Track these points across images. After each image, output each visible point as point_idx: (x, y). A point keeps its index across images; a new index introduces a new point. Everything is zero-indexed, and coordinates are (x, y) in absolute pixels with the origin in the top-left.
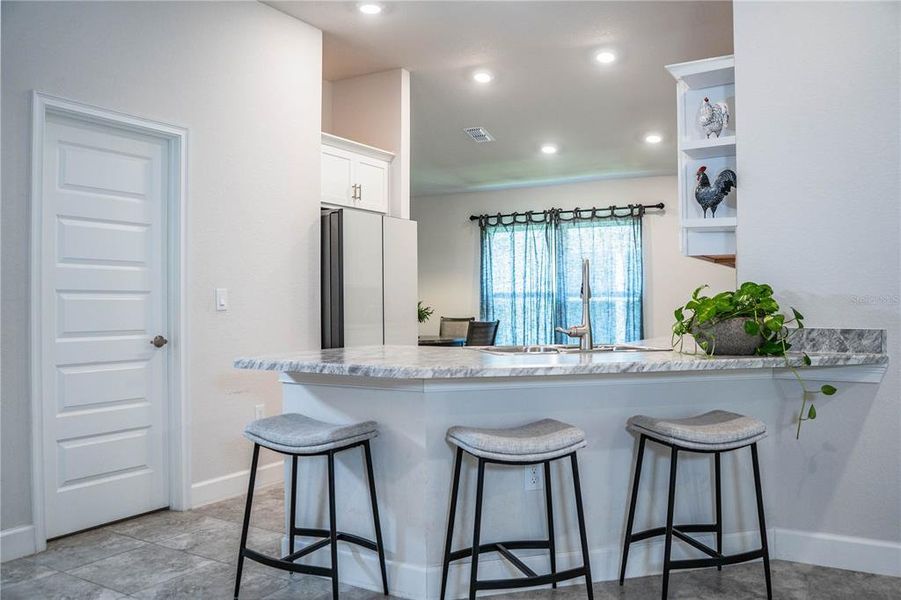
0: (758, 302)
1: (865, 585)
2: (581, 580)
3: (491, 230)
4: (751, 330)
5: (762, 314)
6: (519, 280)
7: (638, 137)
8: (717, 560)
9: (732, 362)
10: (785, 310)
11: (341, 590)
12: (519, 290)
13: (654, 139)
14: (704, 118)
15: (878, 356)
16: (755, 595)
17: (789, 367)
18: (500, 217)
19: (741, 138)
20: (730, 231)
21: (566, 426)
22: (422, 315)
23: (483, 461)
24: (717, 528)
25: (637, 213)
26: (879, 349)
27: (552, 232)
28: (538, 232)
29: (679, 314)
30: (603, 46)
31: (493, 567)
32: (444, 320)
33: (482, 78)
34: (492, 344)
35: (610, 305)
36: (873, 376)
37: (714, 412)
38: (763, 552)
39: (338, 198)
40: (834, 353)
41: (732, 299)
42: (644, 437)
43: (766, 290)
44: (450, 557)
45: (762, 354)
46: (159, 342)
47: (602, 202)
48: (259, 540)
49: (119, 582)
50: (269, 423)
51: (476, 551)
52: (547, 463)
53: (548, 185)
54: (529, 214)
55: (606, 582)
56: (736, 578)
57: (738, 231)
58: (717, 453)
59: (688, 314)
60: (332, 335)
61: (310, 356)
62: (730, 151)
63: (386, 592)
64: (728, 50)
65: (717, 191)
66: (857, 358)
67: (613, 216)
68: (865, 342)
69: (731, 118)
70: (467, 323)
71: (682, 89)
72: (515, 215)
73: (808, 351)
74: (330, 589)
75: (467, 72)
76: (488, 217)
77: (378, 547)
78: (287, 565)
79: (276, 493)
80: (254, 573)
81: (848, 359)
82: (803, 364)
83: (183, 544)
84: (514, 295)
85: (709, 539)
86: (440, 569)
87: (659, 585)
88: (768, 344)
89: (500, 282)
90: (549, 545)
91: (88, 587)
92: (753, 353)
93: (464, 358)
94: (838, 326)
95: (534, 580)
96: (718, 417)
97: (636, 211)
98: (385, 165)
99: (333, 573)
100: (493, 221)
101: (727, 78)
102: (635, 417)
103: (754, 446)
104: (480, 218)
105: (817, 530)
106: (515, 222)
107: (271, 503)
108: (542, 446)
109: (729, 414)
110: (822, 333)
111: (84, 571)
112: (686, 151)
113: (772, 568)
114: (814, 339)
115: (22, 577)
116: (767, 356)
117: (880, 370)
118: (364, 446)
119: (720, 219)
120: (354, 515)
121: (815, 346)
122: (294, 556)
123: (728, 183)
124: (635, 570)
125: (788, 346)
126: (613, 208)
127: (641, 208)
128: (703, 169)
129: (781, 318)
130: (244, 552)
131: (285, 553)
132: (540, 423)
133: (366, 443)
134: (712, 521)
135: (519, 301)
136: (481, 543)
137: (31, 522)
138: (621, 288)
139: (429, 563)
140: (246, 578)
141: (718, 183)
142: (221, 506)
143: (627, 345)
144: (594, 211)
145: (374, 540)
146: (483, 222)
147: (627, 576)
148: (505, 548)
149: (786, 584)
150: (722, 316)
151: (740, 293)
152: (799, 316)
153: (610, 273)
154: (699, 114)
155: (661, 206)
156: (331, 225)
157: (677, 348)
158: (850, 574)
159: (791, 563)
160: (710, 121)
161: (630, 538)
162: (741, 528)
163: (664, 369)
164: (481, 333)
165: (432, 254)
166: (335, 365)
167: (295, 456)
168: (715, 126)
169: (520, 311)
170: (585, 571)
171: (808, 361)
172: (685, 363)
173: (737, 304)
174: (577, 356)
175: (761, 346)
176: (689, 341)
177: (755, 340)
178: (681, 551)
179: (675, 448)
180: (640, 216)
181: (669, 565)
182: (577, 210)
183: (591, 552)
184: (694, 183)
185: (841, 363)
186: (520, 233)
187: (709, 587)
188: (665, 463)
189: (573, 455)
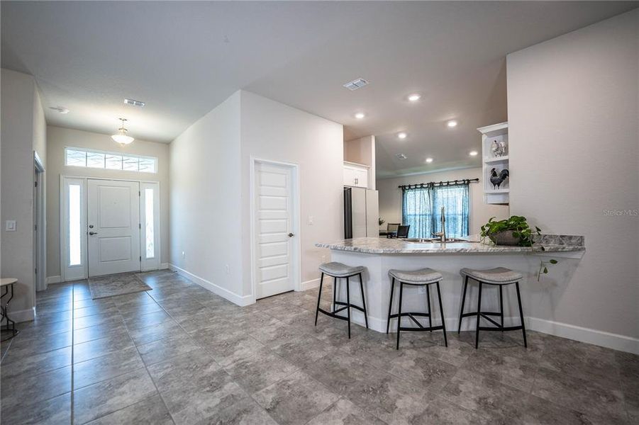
0: (519, 224)
1: (574, 346)
2: (442, 330)
3: (406, 191)
4: (515, 235)
5: (521, 229)
6: (418, 210)
7: (467, 153)
8: (501, 328)
9: (506, 249)
10: (531, 227)
11: (351, 325)
12: (417, 213)
13: (474, 154)
14: (494, 149)
15: (580, 247)
16: (520, 345)
17: (535, 252)
18: (410, 186)
19: (511, 157)
20: (507, 194)
21: (435, 271)
22: (380, 223)
23: (402, 283)
24: (501, 315)
25: (467, 183)
26: (581, 244)
27: (431, 191)
28: (426, 191)
29: (483, 228)
30: (452, 120)
31: (406, 322)
32: (389, 224)
33: (402, 136)
34: (407, 237)
35: (455, 219)
36: (577, 256)
37: (499, 268)
38: (523, 327)
39: (350, 184)
40: (557, 245)
41: (506, 223)
42: (467, 277)
43: (523, 219)
44: (390, 317)
45: (521, 246)
46: (291, 235)
47: (452, 179)
48: (324, 304)
49: (278, 316)
50: (326, 265)
51: (400, 315)
52: (427, 285)
53: (430, 173)
54: (422, 185)
55: (452, 332)
56: (511, 336)
57: (510, 194)
58: (501, 285)
59: (487, 229)
60: (348, 234)
61: (340, 242)
62: (506, 162)
63: (367, 327)
64: (505, 120)
65: (500, 178)
66: (568, 248)
67: (456, 184)
68: (573, 241)
69: (506, 148)
70: (397, 226)
71: (484, 138)
72: (416, 185)
73: (543, 245)
74: (347, 324)
75: (396, 135)
76: (405, 186)
77: (364, 310)
78: (333, 315)
79: (329, 287)
80: (321, 317)
81: (564, 248)
82: (541, 250)
83: (298, 304)
84: (415, 215)
85: (497, 319)
86: (387, 321)
87: (475, 334)
88: (524, 241)
89: (410, 210)
90: (429, 315)
91: (268, 317)
92: (516, 245)
93: (396, 244)
94: (559, 234)
95: (422, 329)
96: (501, 270)
97: (466, 182)
98: (366, 171)
99: (348, 319)
100: (407, 188)
101: (505, 132)
102: (465, 269)
103: (517, 284)
104: (402, 187)
105: (548, 319)
106: (416, 188)
107: (327, 290)
108: (425, 279)
109: (505, 269)
110: (551, 237)
111: (268, 311)
112: (487, 163)
113: (527, 333)
114: (547, 239)
115: (249, 312)
116: (523, 246)
117: (581, 253)
118: (360, 275)
119: (501, 190)
120: (356, 299)
121: (547, 242)
122: (335, 312)
123: (505, 174)
124: (464, 329)
125: (533, 243)
126: (456, 181)
127: (469, 181)
128: (494, 169)
129: (530, 231)
130: (318, 309)
131: (332, 311)
132: (425, 269)
133: (360, 274)
134: (498, 311)
135: (418, 217)
136: (402, 312)
137: (251, 294)
138: (460, 213)
139: (383, 318)
140: (319, 318)
141: (501, 175)
142: (311, 290)
143: (461, 238)
144: (448, 182)
145: (363, 308)
146: (404, 189)
147: (461, 330)
148: (411, 315)
149: (534, 341)
150: (502, 230)
151: (510, 220)
152: (538, 230)
153: (455, 207)
154: (492, 147)
155: (477, 180)
156: (348, 193)
157: (483, 242)
158: (566, 340)
159: (537, 332)
160: (497, 150)
161: (462, 316)
162: (511, 316)
163: (475, 251)
164: (403, 231)
165: (384, 201)
166: (349, 247)
167: (336, 278)
168: (499, 152)
169: (418, 221)
170: (443, 327)
171: (543, 249)
172: (485, 249)
173: (509, 225)
174: (440, 244)
175: (520, 242)
176: (487, 239)
177: (517, 240)
178: (484, 323)
179: (481, 283)
180: (468, 184)
181: (479, 328)
182: (441, 183)
183: (445, 319)
184: (490, 175)
185: (560, 250)
186: (418, 192)
187: (498, 338)
188: (476, 290)
189: (438, 283)
